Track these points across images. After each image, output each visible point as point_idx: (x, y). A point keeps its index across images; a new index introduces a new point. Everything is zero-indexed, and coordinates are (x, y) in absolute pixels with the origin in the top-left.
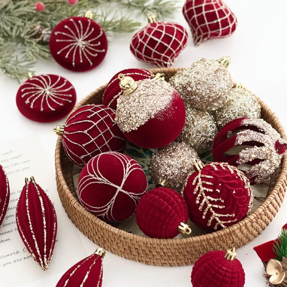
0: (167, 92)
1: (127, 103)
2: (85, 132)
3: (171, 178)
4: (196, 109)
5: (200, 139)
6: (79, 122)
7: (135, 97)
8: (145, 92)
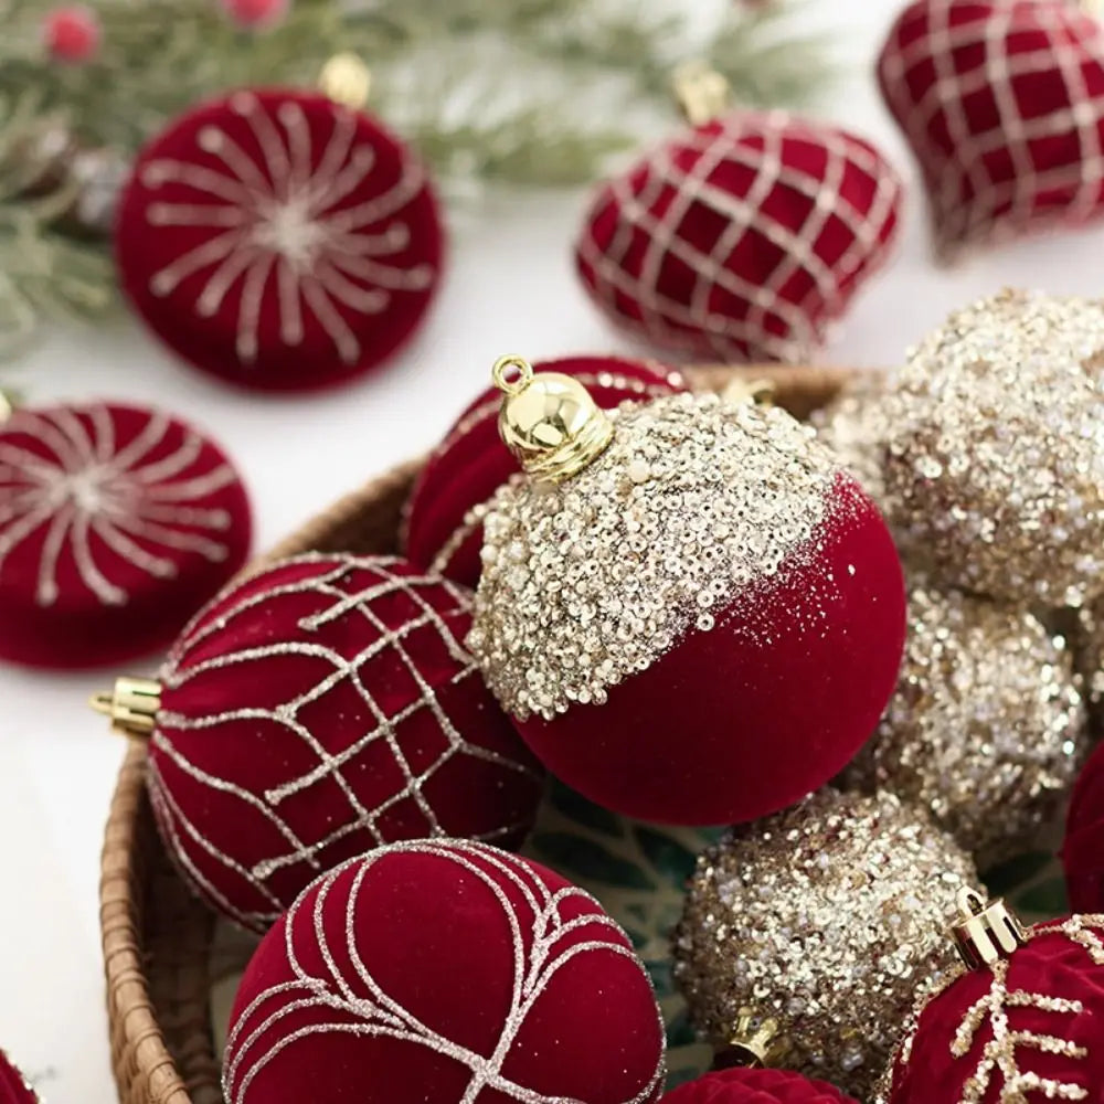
0: (794, 468)
1: (544, 537)
2: (286, 714)
3: (811, 1011)
4: (968, 593)
5: (991, 776)
6: (250, 654)
7: (599, 500)
8: (657, 469)
